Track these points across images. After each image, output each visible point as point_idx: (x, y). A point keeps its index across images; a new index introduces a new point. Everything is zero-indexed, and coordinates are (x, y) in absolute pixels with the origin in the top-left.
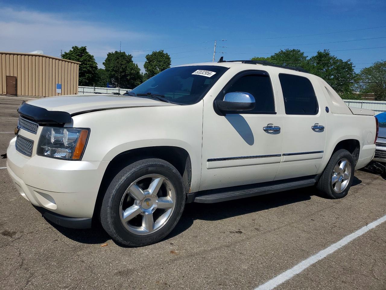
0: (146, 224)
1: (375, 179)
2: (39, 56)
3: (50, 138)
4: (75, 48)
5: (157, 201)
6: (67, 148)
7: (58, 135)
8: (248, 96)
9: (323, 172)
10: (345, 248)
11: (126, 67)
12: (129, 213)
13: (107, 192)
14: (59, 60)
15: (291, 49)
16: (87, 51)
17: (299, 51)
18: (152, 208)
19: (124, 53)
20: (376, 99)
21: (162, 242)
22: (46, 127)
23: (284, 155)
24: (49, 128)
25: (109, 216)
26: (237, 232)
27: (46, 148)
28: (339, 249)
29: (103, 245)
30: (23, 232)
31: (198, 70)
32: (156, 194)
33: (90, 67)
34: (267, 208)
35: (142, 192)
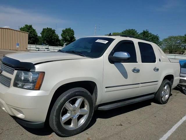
0: (73, 123)
1: (178, 93)
2: (8, 29)
3: (21, 77)
4: (26, 26)
5: (80, 111)
6: (31, 83)
7: (26, 76)
8: (126, 54)
9: (157, 91)
10: (175, 132)
11: (52, 35)
12: (65, 118)
13: (53, 107)
14: (18, 31)
15: (131, 29)
16: (32, 27)
17: (135, 30)
18: (77, 115)
19: (51, 28)
20: (170, 53)
21: (82, 133)
22: (19, 71)
23: (141, 83)
24: (21, 71)
25: (54, 121)
26: (120, 125)
27: (19, 82)
28: (172, 133)
29: (50, 136)
30: (3, 129)
31: (98, 40)
32: (79, 107)
33: (33, 35)
34: (132, 110)
35: (72, 106)
